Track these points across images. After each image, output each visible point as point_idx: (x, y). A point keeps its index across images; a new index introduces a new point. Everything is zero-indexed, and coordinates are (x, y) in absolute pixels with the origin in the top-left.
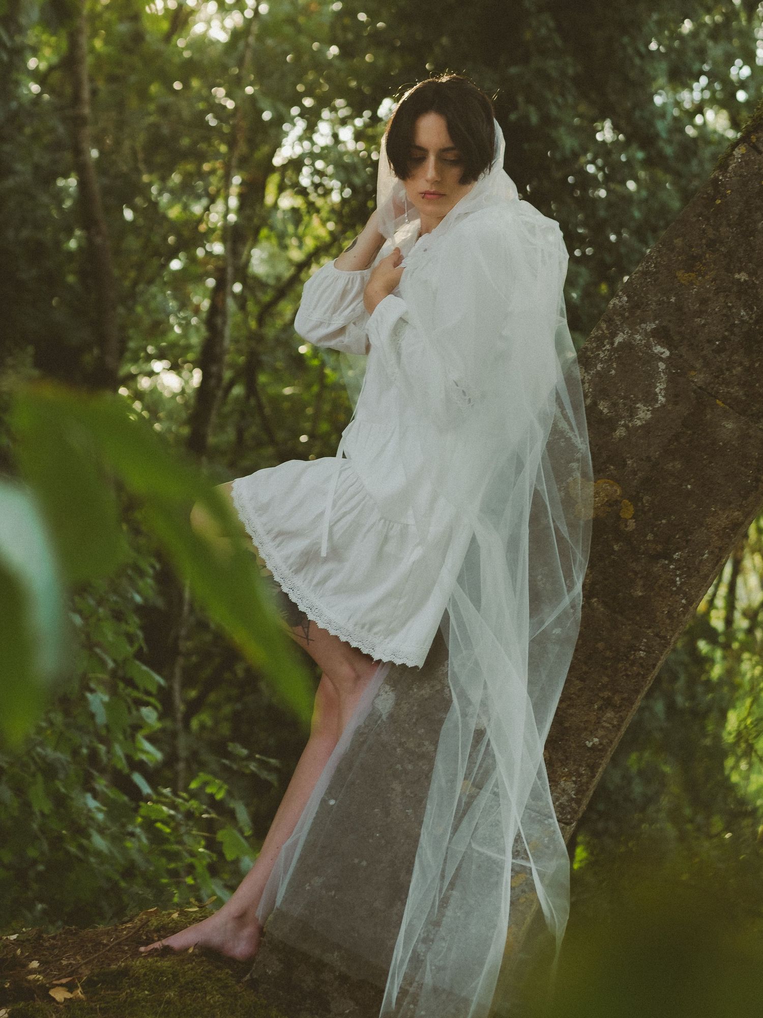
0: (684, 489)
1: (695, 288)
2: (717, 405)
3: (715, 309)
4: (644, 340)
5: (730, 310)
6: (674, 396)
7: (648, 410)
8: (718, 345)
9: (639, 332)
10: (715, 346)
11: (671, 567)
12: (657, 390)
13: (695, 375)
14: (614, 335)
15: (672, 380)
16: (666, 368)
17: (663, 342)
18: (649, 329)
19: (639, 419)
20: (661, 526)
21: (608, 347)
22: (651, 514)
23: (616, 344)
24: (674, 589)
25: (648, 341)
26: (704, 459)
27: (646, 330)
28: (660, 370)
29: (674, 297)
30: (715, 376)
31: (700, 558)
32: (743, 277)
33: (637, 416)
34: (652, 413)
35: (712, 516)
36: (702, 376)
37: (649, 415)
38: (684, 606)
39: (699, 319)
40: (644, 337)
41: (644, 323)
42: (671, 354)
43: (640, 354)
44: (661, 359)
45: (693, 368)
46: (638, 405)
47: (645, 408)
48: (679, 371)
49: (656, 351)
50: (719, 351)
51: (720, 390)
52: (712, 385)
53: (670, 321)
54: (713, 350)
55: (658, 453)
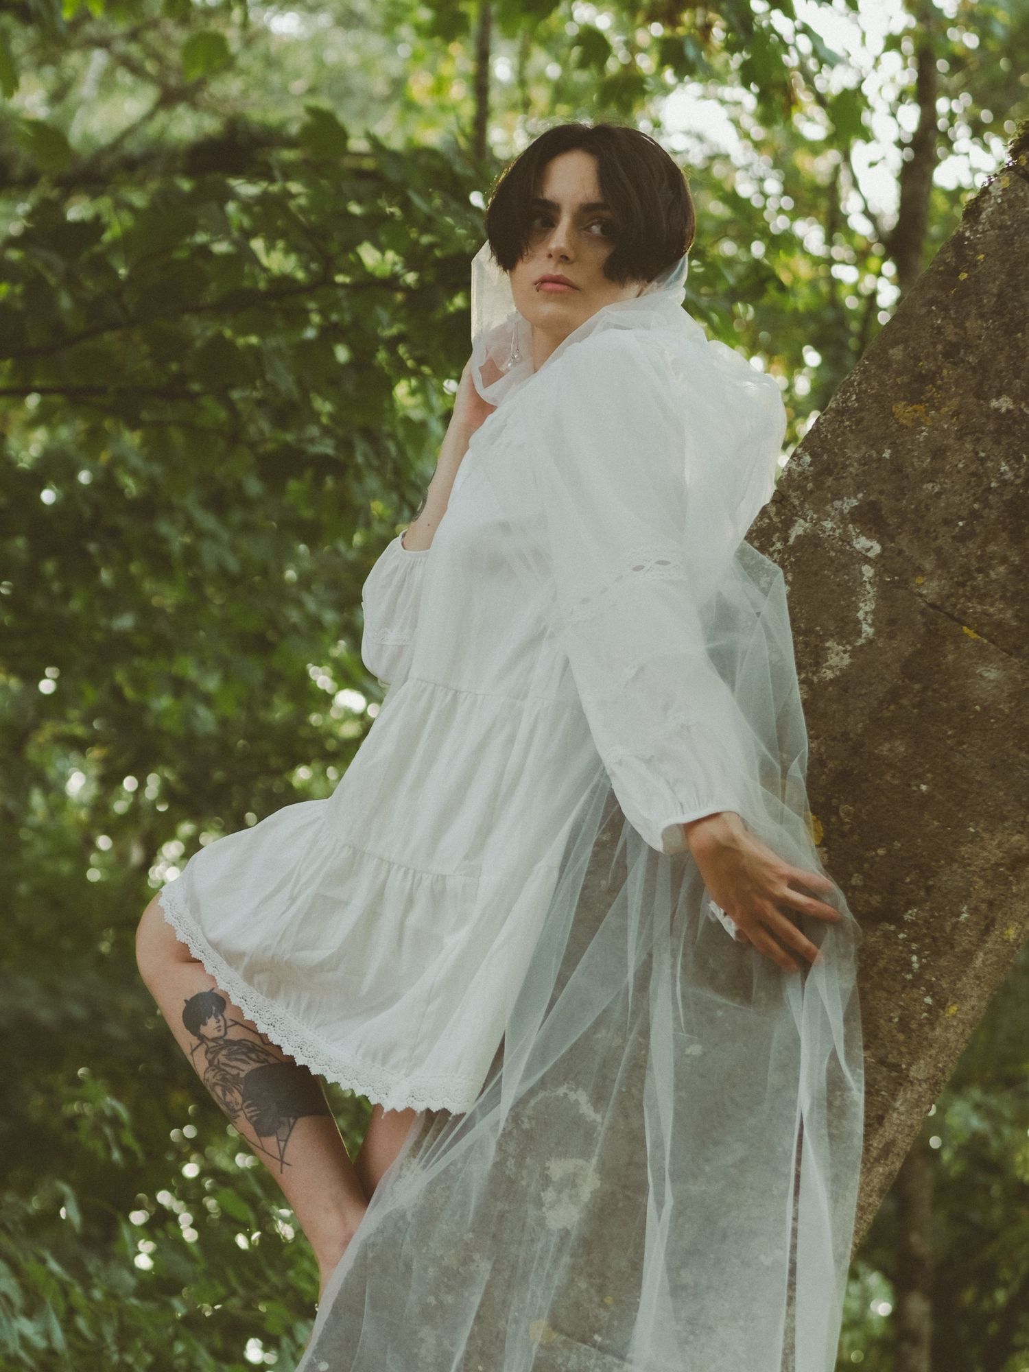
0: (915, 791)
1: (922, 431)
2: (967, 636)
3: (956, 466)
4: (839, 528)
5: (982, 464)
6: (888, 623)
7: (845, 652)
8: (962, 528)
9: (829, 516)
10: (957, 530)
11: (901, 936)
12: (861, 615)
13: (923, 584)
14: (788, 524)
15: (885, 595)
16: (875, 575)
17: (870, 529)
18: (846, 509)
19: (831, 668)
20: (877, 859)
21: (779, 545)
22: (856, 837)
23: (792, 540)
24: (909, 977)
25: (845, 530)
26: (949, 737)
27: (841, 512)
28: (864, 579)
29: (889, 448)
30: (957, 582)
31: (954, 920)
32: (1004, 404)
33: (828, 664)
34: (851, 657)
35: (971, 842)
36: (934, 584)
37: (847, 660)
38: (930, 1009)
39: (931, 485)
40: (839, 523)
41: (839, 499)
42: (884, 549)
43: (833, 554)
44: (867, 560)
45: (919, 571)
46: (827, 645)
47: (841, 647)
48: (896, 578)
49: (858, 547)
50: (962, 538)
51: (969, 608)
52: (953, 600)
53: (881, 492)
54: (954, 538)
55: (860, 725)
